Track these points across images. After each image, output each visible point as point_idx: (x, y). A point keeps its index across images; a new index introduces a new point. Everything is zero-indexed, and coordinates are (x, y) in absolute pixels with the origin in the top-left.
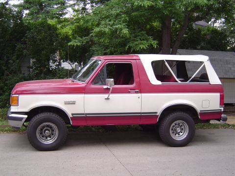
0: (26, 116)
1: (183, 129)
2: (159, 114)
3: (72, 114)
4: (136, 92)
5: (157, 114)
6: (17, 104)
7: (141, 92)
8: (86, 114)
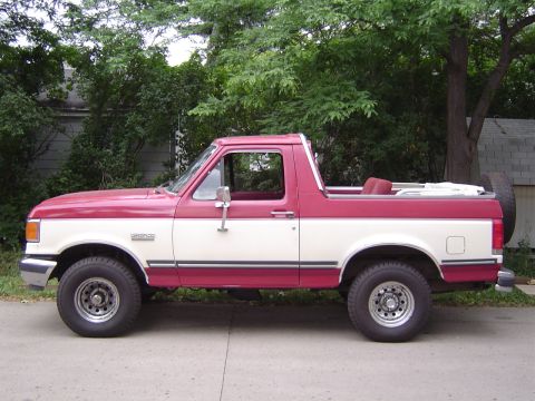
0: (54, 264)
1: (403, 302)
2: (342, 265)
3: (149, 262)
4: (288, 217)
5: (339, 266)
6: (37, 239)
7: (298, 215)
8: (178, 262)
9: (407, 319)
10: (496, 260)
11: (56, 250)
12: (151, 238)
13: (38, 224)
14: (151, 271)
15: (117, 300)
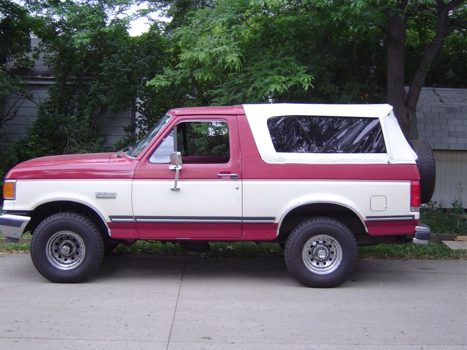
0: (29, 218)
1: (332, 253)
2: (279, 220)
3: (111, 217)
4: (233, 178)
5: (276, 221)
6: (13, 197)
7: (241, 177)
8: (137, 217)
9: (336, 267)
10: (413, 216)
11: (29, 207)
12: (112, 196)
13: (14, 184)
14: (113, 225)
15: (83, 251)
